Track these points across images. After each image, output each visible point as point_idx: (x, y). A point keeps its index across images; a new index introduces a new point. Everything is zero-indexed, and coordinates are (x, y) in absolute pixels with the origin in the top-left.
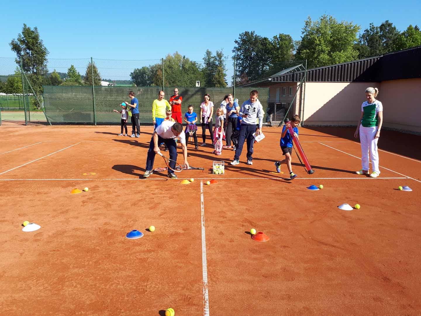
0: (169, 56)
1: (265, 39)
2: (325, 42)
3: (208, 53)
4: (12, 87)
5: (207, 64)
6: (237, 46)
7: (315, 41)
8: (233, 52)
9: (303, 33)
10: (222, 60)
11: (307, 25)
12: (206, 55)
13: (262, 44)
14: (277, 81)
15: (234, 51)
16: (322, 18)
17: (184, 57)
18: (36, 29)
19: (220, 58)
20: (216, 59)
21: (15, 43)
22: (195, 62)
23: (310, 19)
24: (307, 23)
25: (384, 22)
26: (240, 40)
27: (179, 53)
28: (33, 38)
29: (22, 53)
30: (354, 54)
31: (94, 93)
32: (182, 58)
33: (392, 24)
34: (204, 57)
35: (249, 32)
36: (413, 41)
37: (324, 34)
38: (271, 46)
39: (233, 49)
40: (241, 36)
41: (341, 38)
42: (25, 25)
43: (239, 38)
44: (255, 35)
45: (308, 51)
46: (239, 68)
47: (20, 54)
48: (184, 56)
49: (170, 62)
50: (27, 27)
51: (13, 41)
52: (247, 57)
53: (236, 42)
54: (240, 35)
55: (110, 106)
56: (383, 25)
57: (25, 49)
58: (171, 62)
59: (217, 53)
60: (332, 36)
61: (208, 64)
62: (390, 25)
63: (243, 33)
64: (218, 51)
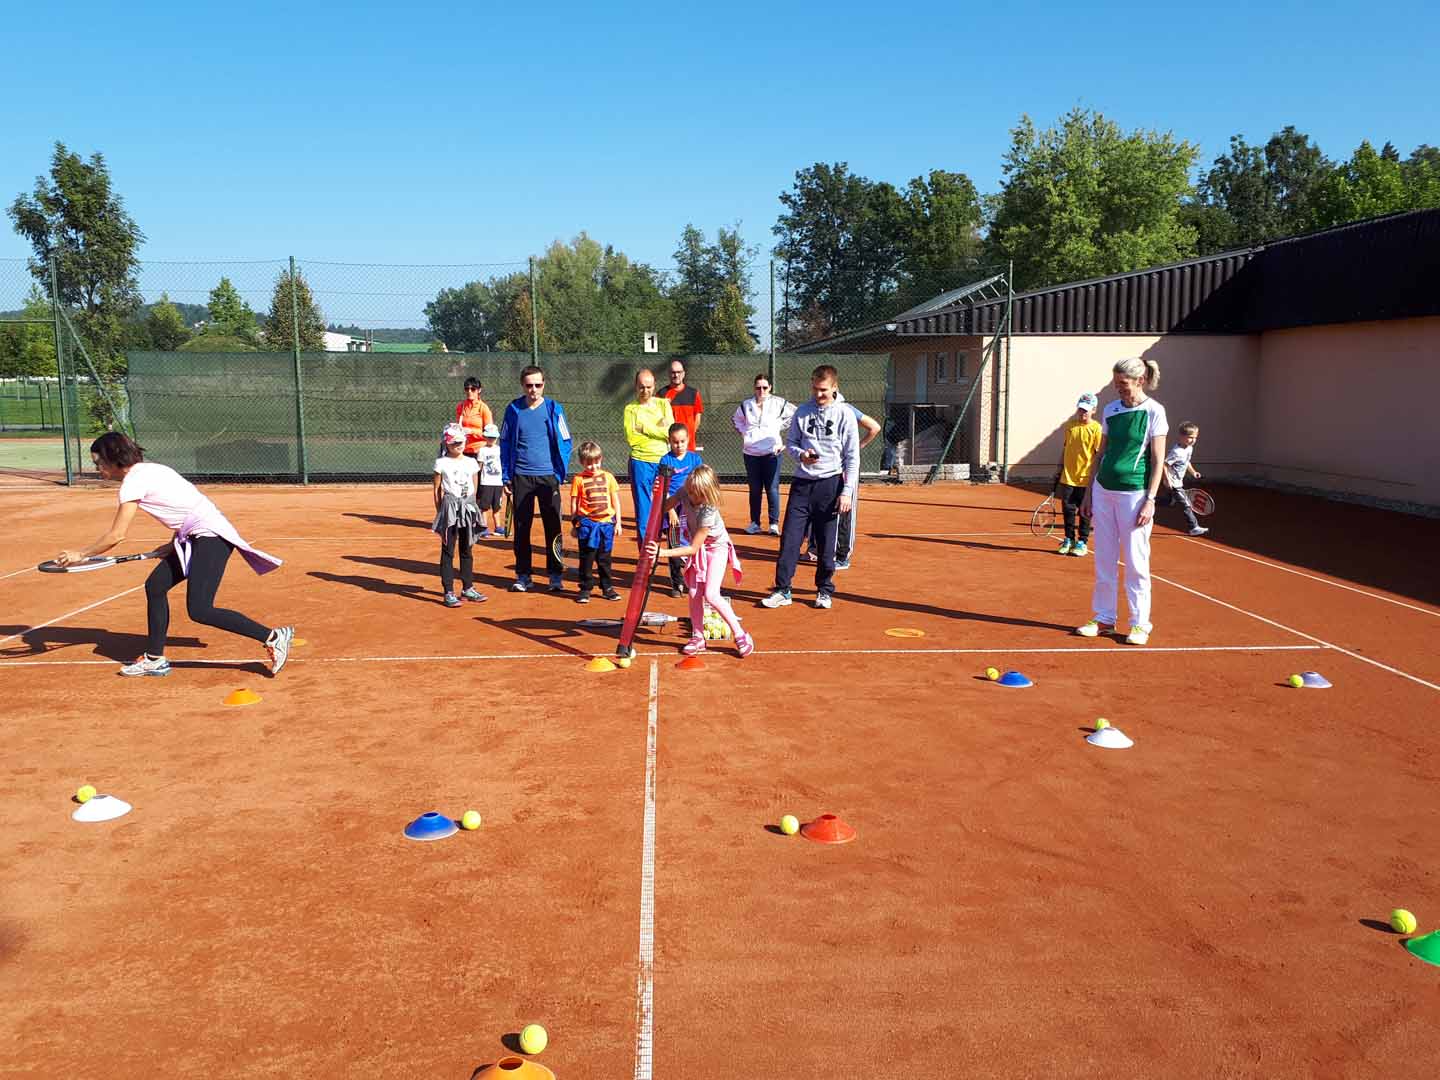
0: (556, 246)
1: (885, 188)
2: (1080, 199)
3: (692, 237)
4: (16, 355)
5: (688, 274)
6: (789, 212)
7: (1048, 197)
8: (775, 233)
9: (1008, 169)
10: (737, 259)
11: (1018, 142)
12: (685, 243)
13: (871, 205)
14: (916, 331)
15: (777, 230)
16: (1070, 120)
17: (609, 251)
18: (98, 158)
19: (732, 254)
20: (717, 257)
21: (26, 207)
22: (647, 266)
23: (1029, 124)
24: (1020, 138)
25: (1278, 130)
26: (798, 191)
27: (591, 237)
28: (90, 191)
29: (53, 241)
30: (1181, 240)
31: (299, 377)
32: (603, 252)
33: (1306, 137)
34: (677, 249)
35: (827, 166)
36: (1375, 195)
37: (1076, 174)
38: (902, 213)
39: (775, 222)
40: (803, 180)
41: (1136, 187)
42: (61, 148)
43: (796, 187)
44: (847, 174)
45: (1024, 228)
46: (797, 287)
47: (45, 244)
48: (610, 248)
49: (559, 266)
50: (69, 152)
51: (19, 203)
52: (822, 249)
53: (785, 199)
54: (798, 176)
55: (356, 418)
56: (1275, 142)
57: (61, 229)
58: (563, 267)
59: (723, 238)
60: (1105, 180)
61: (692, 274)
62: (1299, 141)
63: (808, 169)
64: (726, 230)
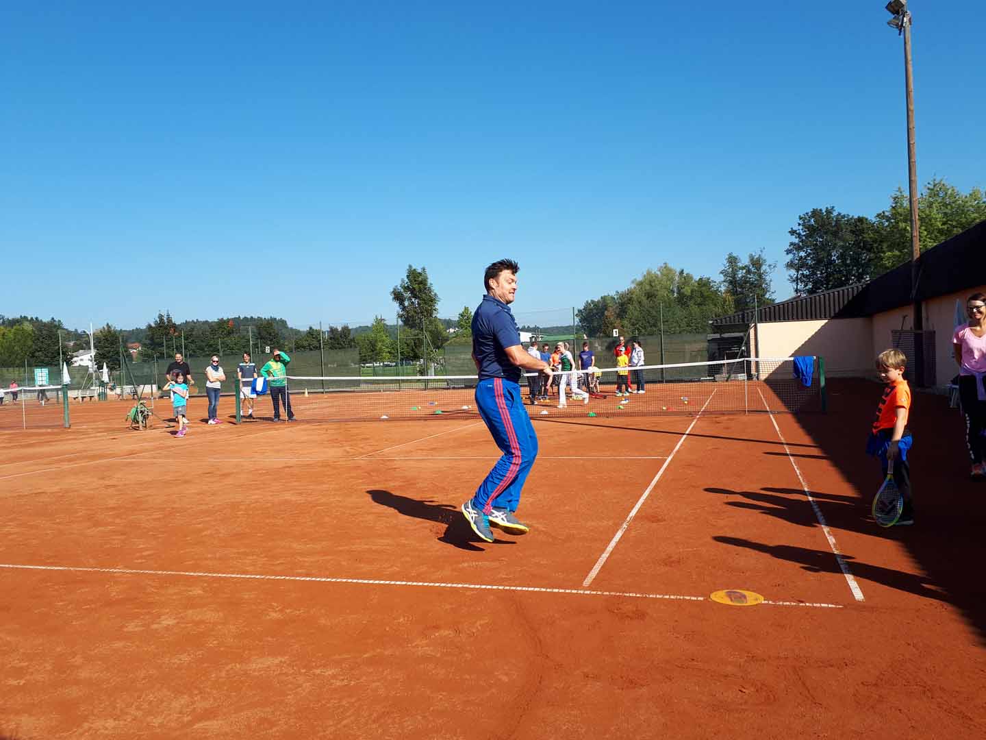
0: (649, 273)
1: (860, 220)
3: (732, 260)
4: (373, 351)
5: (731, 282)
6: (797, 241)
10: (762, 272)
12: (728, 264)
13: (852, 232)
15: (788, 252)
18: (424, 269)
19: (759, 268)
20: (749, 272)
22: (709, 279)
26: (801, 227)
27: (671, 265)
28: (421, 283)
29: (406, 303)
32: (678, 273)
34: (723, 268)
35: (821, 210)
38: (872, 235)
39: (787, 247)
40: (804, 221)
42: (410, 266)
43: (799, 224)
44: (835, 214)
45: (897, 253)
46: (805, 286)
47: (403, 305)
48: (682, 271)
49: (651, 285)
50: (414, 267)
51: (395, 289)
52: (819, 261)
53: (793, 232)
54: (800, 218)
57: (410, 299)
59: (752, 259)
60: (947, 221)
63: (807, 213)
64: (754, 254)
